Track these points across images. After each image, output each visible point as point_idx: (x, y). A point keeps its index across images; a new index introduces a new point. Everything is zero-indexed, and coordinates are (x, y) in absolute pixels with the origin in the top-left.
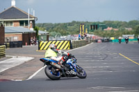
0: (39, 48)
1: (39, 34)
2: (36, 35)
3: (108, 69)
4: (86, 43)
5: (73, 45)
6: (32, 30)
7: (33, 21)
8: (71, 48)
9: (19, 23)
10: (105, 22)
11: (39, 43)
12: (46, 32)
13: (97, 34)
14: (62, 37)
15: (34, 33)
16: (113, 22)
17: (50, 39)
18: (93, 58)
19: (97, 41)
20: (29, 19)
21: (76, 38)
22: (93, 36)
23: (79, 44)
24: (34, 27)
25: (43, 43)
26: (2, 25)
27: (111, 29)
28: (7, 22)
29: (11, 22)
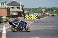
0: (25, 18)
1: (25, 12)
2: (23, 13)
3: (54, 28)
4: (45, 16)
5: (39, 17)
6: (22, 10)
7: (22, 7)
8: (38, 18)
9: (16, 8)
10: (53, 8)
11: (25, 16)
12: (27, 12)
13: (49, 13)
14: (34, 14)
15: (22, 12)
16: (56, 8)
17: (29, 15)
18: (47, 23)
19: (49, 16)
20: (21, 6)
21: (40, 14)
22: (47, 13)
23: (42, 17)
24: (23, 10)
25: (27, 16)
26: (9, 8)
27: (55, 11)
28: (11, 7)
29: (13, 7)
